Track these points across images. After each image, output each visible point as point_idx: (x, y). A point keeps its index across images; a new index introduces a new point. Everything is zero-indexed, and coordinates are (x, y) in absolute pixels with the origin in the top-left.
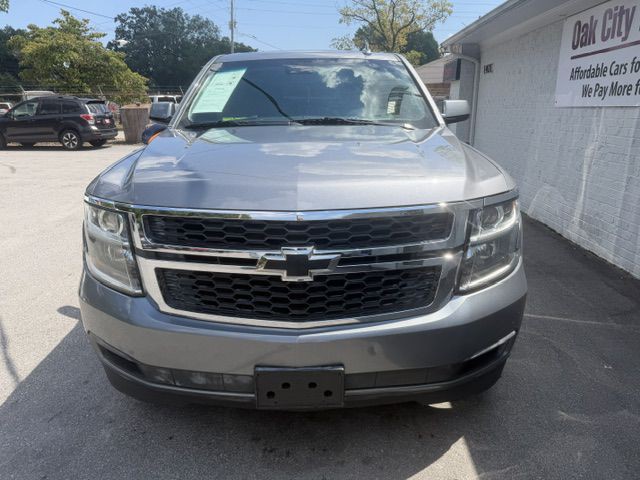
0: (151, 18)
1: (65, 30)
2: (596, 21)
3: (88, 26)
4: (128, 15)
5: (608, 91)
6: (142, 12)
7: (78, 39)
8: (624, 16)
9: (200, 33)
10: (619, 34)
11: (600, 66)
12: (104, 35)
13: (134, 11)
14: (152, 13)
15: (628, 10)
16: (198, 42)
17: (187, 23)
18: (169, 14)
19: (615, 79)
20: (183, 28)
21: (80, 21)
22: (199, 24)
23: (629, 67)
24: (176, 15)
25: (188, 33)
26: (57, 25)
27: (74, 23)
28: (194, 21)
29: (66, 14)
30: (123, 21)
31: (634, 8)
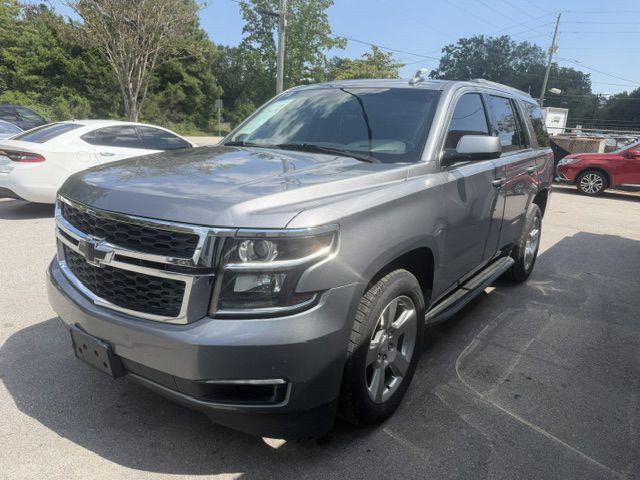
0: (477, 47)
1: (371, 62)
3: (391, 58)
4: (456, 45)
6: (469, 42)
7: (379, 69)
9: (525, 59)
12: (403, 65)
13: (462, 41)
14: (479, 42)
16: (521, 68)
17: (512, 50)
18: (496, 42)
20: (507, 55)
21: (385, 54)
22: (525, 50)
24: (503, 42)
25: (510, 60)
26: (365, 58)
27: (380, 56)
28: (520, 47)
29: (375, 48)
30: (449, 51)
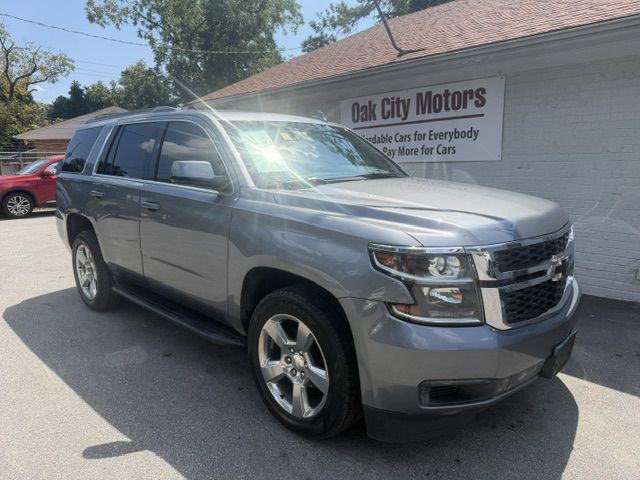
2: (375, 105)
5: (397, 153)
8: (401, 105)
10: (399, 115)
11: (385, 135)
15: (404, 101)
19: (401, 144)
23: (412, 137)
31: (409, 100)
